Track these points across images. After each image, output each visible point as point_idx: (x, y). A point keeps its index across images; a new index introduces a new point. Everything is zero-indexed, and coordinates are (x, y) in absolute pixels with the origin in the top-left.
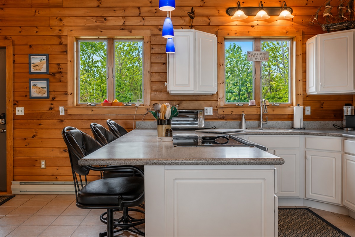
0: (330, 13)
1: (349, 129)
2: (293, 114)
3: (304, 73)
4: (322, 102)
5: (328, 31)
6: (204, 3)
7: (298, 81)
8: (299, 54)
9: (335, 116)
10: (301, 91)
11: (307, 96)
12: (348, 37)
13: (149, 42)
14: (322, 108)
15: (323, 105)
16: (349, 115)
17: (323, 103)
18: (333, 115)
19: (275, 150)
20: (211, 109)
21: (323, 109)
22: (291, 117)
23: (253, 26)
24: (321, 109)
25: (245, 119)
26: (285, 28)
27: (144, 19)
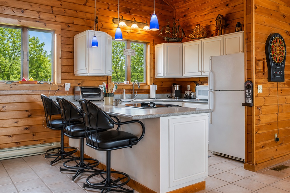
0: (169, 32)
1: (178, 98)
2: (150, 90)
3: (154, 65)
4: (163, 82)
5: (168, 42)
6: (99, 12)
7: (151, 69)
8: (152, 53)
10: (152, 76)
11: (155, 79)
12: (180, 47)
13: (60, 35)
14: (162, 86)
15: (162, 84)
16: (178, 90)
22: (148, 91)
23: (128, 33)
25: (126, 93)
26: (144, 36)
27: (55, 17)
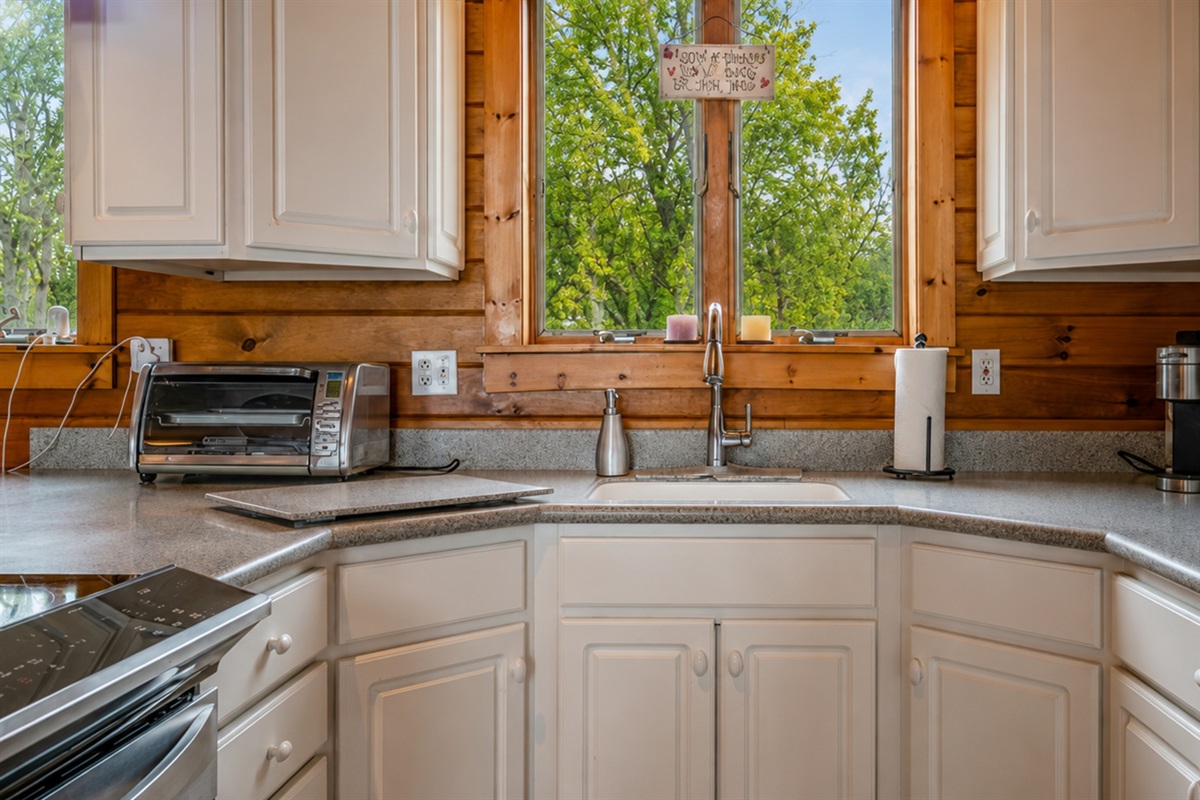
3: (966, 161)
4: (1065, 323)
7: (927, 204)
8: (934, 52)
9: (1131, 403)
10: (944, 262)
11: (981, 292)
14: (1064, 355)
15: (1068, 339)
16: (1185, 398)
17: (1070, 328)
18: (1122, 398)
19: (724, 623)
20: (449, 360)
21: (1069, 362)
22: (876, 407)
24: (1059, 362)
